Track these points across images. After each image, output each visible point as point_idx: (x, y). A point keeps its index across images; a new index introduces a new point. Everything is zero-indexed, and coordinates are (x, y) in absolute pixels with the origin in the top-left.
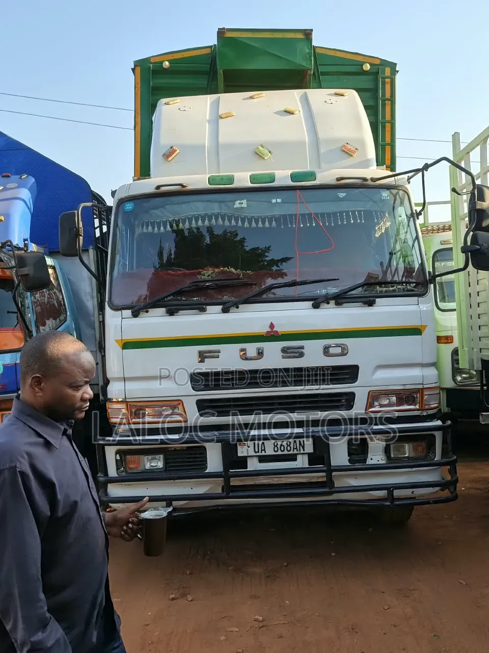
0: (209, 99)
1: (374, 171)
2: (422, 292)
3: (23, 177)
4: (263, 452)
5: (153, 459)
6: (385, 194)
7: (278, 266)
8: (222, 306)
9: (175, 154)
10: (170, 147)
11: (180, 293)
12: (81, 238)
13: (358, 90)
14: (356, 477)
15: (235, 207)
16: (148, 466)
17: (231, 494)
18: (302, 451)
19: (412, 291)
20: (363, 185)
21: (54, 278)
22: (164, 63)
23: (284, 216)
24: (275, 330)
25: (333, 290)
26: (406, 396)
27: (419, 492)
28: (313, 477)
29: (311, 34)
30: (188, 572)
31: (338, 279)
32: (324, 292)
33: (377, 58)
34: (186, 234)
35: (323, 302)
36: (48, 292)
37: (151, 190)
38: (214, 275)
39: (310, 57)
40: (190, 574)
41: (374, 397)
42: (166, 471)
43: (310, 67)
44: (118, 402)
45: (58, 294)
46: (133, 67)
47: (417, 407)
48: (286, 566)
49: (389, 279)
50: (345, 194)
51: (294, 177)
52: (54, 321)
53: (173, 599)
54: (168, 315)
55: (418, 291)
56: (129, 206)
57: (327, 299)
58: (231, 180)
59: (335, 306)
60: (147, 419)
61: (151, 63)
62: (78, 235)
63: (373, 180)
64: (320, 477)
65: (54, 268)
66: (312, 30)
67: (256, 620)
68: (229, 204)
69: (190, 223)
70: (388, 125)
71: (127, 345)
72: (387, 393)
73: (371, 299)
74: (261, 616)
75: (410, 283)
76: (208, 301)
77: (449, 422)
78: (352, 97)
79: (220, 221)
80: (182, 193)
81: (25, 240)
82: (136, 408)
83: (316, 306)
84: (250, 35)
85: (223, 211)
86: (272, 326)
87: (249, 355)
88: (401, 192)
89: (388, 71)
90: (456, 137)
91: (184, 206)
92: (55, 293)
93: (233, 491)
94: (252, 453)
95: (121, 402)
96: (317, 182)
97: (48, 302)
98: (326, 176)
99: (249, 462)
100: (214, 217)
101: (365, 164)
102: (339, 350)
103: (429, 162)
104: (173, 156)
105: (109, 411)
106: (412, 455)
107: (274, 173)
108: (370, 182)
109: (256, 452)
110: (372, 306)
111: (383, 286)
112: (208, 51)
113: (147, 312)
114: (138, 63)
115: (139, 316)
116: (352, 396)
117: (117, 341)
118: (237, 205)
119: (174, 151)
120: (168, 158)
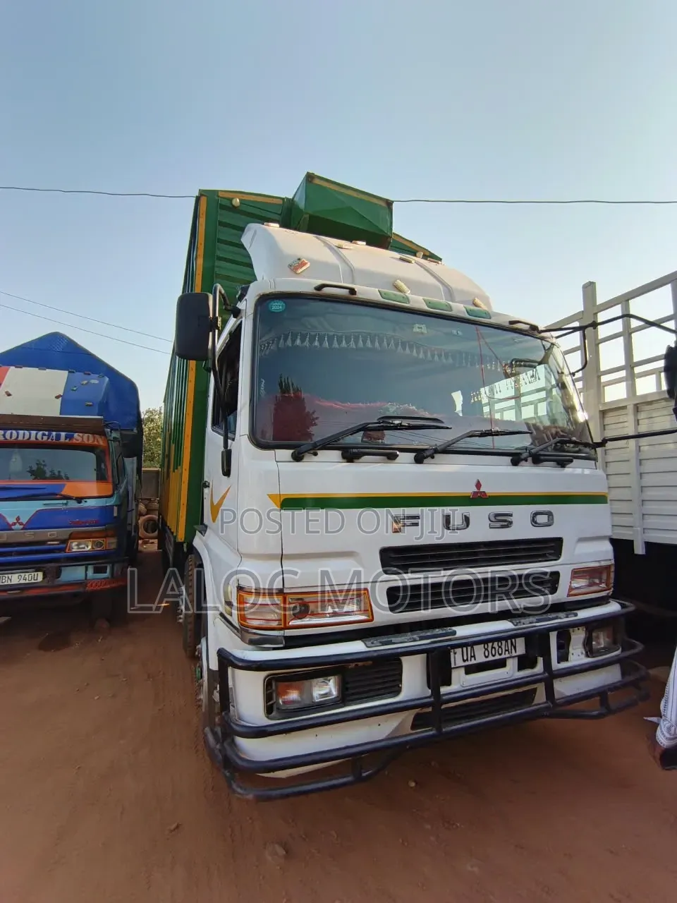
4: (473, 659)
9: (304, 268)
10: (296, 259)
15: (414, 331)
16: (317, 697)
18: (514, 654)
22: (234, 201)
23: (460, 354)
24: (482, 490)
35: (522, 459)
37: (310, 289)
39: (391, 226)
42: (342, 700)
46: (197, 195)
47: (605, 587)
51: (469, 310)
54: (345, 461)
56: (277, 306)
57: (525, 456)
58: (406, 298)
59: (532, 465)
60: (313, 620)
61: (218, 196)
62: (213, 326)
66: (392, 201)
68: (407, 327)
69: (357, 342)
71: (288, 503)
72: (584, 572)
79: (393, 347)
83: (515, 463)
85: (397, 335)
86: (478, 485)
94: (460, 662)
96: (493, 321)
99: (455, 675)
100: (384, 340)
107: (448, 303)
109: (464, 661)
112: (281, 202)
113: (316, 454)
114: (203, 193)
115: (304, 460)
116: (556, 575)
117: (270, 496)
118: (416, 329)
119: (304, 264)
120: (297, 269)
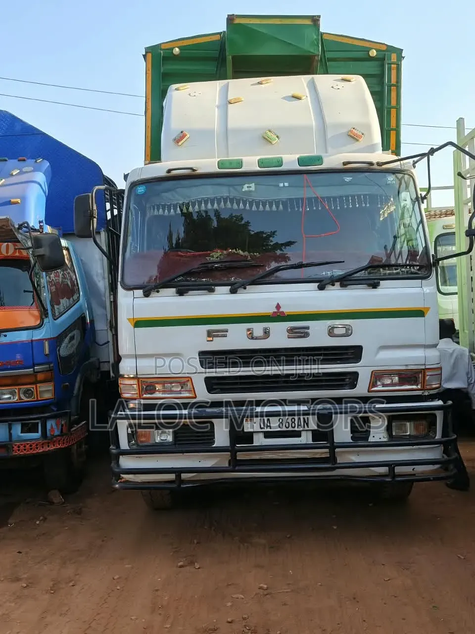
0: (218, 84)
1: (379, 156)
2: (426, 274)
3: (38, 161)
5: (163, 433)
6: (391, 178)
7: (281, 250)
8: (230, 287)
9: (185, 139)
10: (180, 132)
11: (190, 274)
12: (95, 220)
13: (365, 76)
14: (358, 453)
15: (243, 190)
16: (158, 440)
17: (237, 468)
19: (416, 273)
20: (369, 169)
21: (68, 260)
22: (174, 50)
23: (291, 200)
24: (281, 310)
25: (338, 272)
26: (408, 376)
27: (419, 469)
28: (317, 453)
29: (318, 20)
30: (195, 541)
31: (344, 262)
32: (329, 274)
33: (384, 44)
34: (195, 217)
35: (328, 284)
36: (62, 273)
37: (163, 173)
38: (222, 257)
39: (318, 43)
40: (197, 543)
41: (377, 377)
42: (175, 444)
43: (316, 52)
44: (130, 378)
45: (72, 274)
46: (144, 54)
47: (419, 387)
48: (289, 538)
49: (393, 262)
50: (351, 178)
51: (301, 161)
52: (67, 300)
53: (181, 567)
54: (178, 295)
55: (422, 273)
56: (141, 190)
57: (332, 281)
58: (240, 164)
59: (339, 288)
60: (157, 395)
61: (161, 49)
62: (92, 217)
63: (379, 164)
64: (323, 453)
65: (67, 249)
66: (319, 16)
67: (261, 588)
68: (238, 188)
69: (200, 206)
70: (393, 111)
71: (139, 324)
72: (390, 373)
73: (375, 281)
74: (265, 584)
75: (414, 266)
76: (217, 282)
77: (450, 402)
78: (359, 82)
79: (229, 205)
80: (193, 176)
81: (40, 222)
82: (147, 385)
83: (321, 288)
84: (257, 21)
85: (232, 195)
86: (278, 307)
87: (255, 334)
88: (406, 177)
89: (394, 57)
90: (460, 122)
91: (194, 189)
92: (69, 273)
93: (240, 465)
95: (133, 378)
96: (325, 166)
97: (62, 282)
98: (333, 160)
99: (255, 437)
100: (222, 201)
101: (371, 149)
102: (343, 331)
103: (435, 147)
104: (183, 141)
105: (121, 386)
106: (414, 433)
107: (281, 158)
108: (376, 167)
110: (376, 288)
111: (387, 268)
112: (218, 37)
113: (158, 292)
114: (149, 50)
115: (150, 296)
116: (355, 375)
117: (129, 319)
118: (245, 188)
119: (184, 136)
120: (178, 143)
